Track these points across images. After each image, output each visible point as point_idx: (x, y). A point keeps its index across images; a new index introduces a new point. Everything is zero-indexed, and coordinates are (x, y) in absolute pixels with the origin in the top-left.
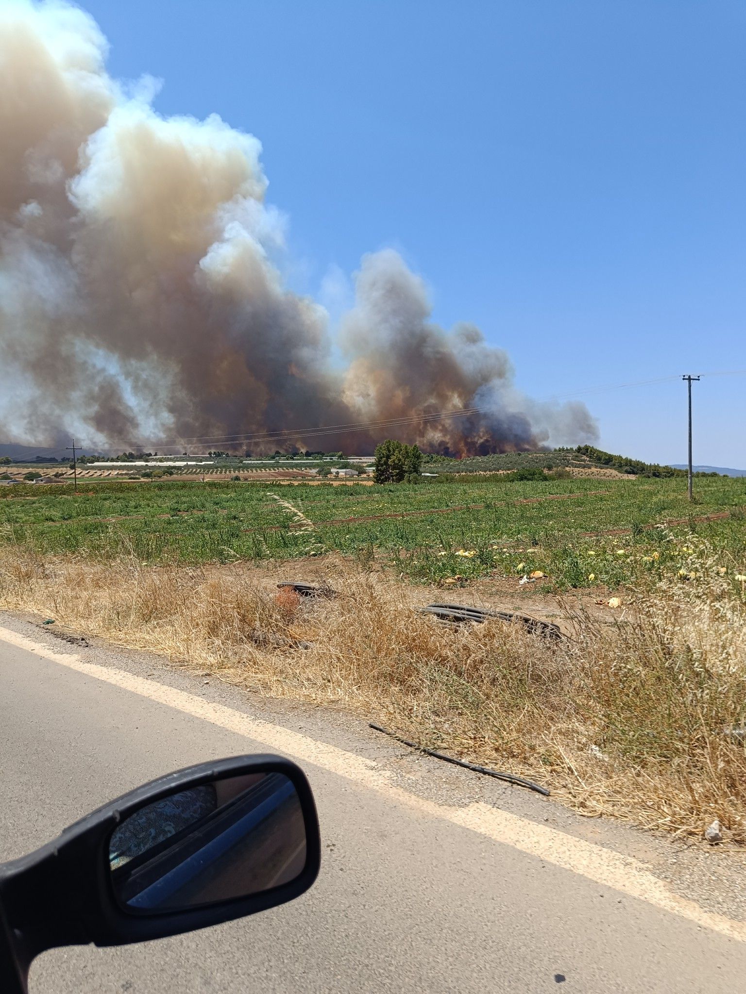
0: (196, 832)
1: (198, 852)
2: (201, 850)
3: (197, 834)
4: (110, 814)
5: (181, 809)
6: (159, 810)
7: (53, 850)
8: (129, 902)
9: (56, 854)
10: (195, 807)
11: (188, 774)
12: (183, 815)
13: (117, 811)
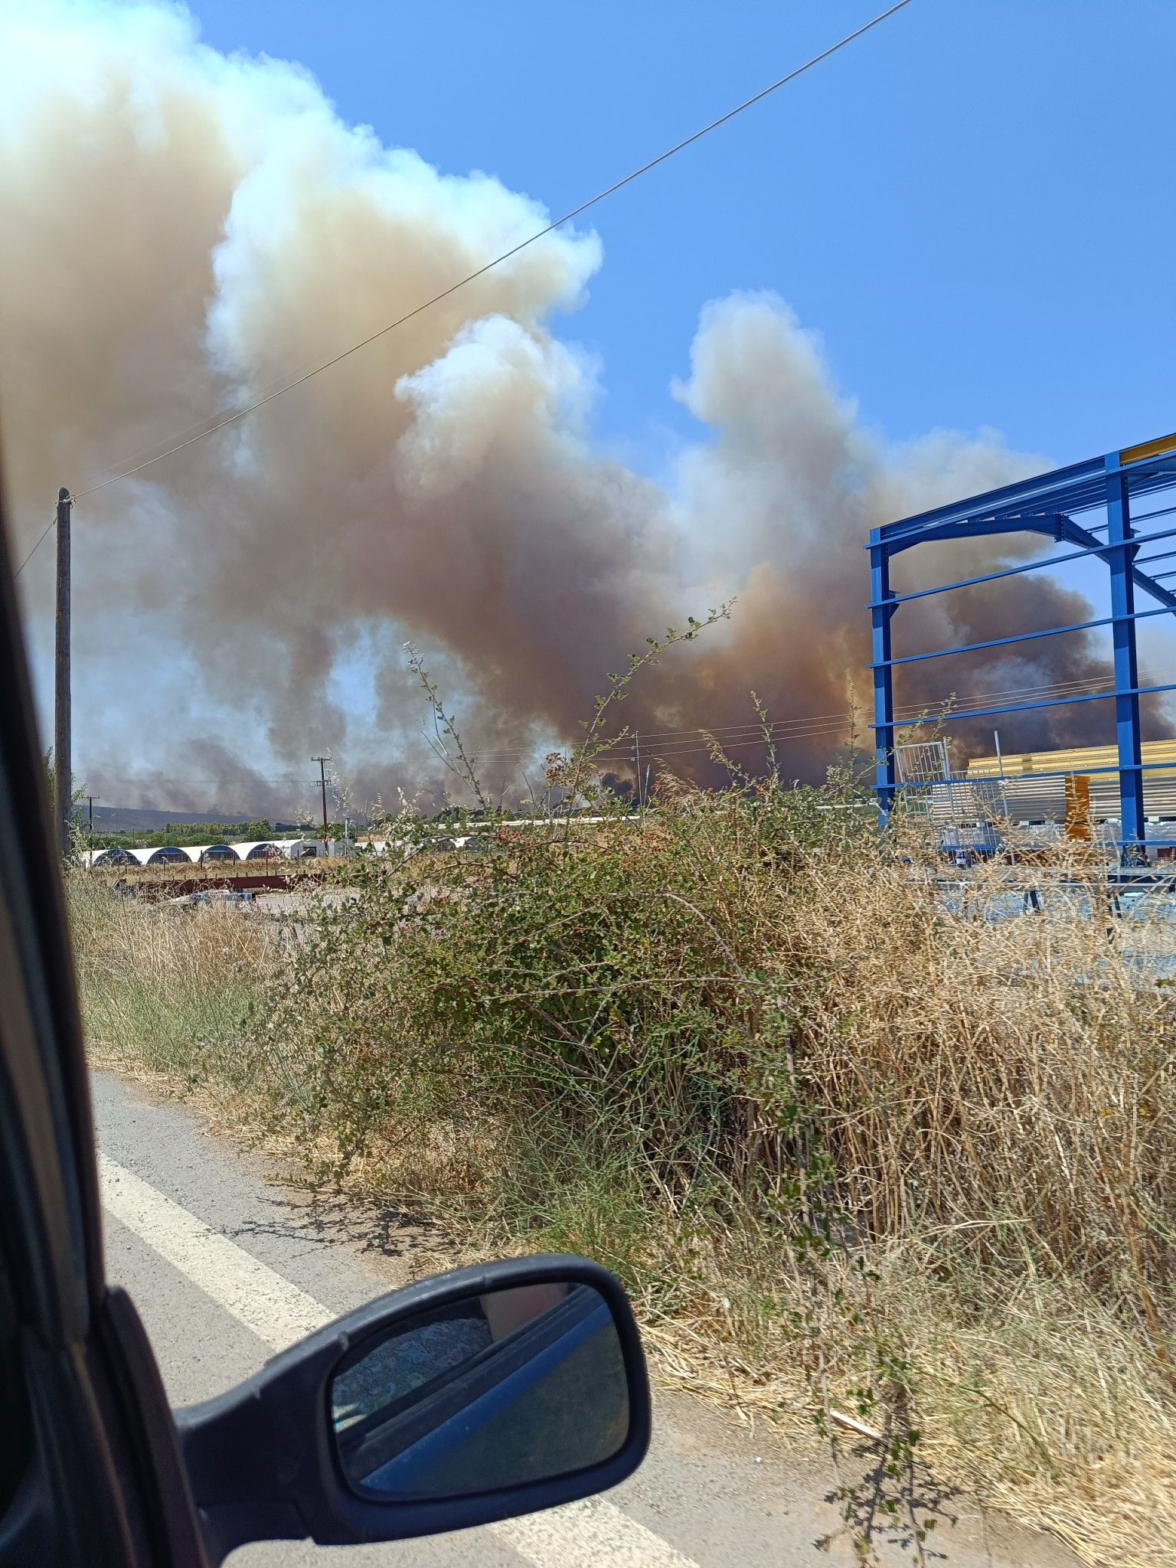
0: (458, 1382)
1: (461, 1413)
2: (466, 1409)
3: (459, 1384)
4: (334, 1337)
5: (433, 1353)
6: (401, 1354)
7: (254, 1389)
8: (363, 1482)
9: (258, 1396)
10: (454, 1350)
11: (448, 1281)
12: (437, 1363)
13: (344, 1333)
